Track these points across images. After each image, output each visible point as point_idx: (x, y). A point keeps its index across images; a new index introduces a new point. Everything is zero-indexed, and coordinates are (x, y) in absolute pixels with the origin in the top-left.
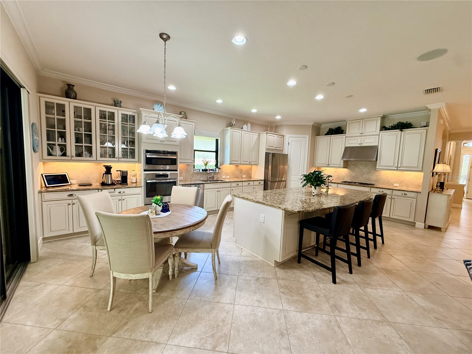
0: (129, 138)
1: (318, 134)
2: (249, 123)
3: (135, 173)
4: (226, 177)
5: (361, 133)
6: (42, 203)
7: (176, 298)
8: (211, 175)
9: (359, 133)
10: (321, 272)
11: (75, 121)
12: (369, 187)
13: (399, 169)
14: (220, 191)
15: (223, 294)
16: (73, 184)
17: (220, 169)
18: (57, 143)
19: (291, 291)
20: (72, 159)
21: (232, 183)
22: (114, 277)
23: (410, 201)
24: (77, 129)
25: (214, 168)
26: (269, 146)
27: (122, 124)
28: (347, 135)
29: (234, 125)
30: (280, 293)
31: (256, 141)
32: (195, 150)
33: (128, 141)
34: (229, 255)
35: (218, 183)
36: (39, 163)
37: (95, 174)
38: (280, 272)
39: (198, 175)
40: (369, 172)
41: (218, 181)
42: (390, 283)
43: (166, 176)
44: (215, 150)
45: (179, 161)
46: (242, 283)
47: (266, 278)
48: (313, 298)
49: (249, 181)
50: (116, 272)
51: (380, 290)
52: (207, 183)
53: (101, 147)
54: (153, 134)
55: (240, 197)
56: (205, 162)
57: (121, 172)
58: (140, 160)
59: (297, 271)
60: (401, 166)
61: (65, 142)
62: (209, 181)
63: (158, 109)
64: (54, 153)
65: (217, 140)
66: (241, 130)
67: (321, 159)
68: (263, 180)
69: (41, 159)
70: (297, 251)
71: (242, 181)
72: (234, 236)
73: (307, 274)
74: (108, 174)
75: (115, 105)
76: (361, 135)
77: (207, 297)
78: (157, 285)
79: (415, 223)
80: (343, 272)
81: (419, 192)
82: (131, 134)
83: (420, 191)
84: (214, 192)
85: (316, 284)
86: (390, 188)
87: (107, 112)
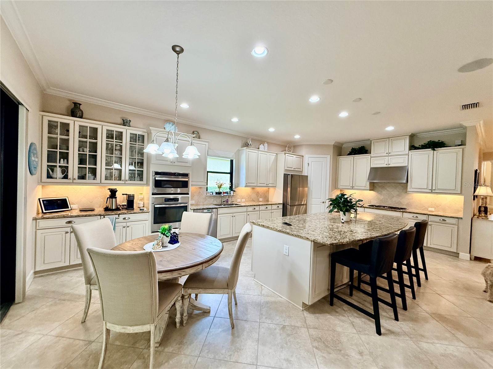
0: (138, 159)
1: (340, 154)
2: (266, 143)
3: (143, 197)
4: (241, 201)
5: (388, 152)
6: (36, 232)
7: (183, 354)
8: (225, 198)
9: (386, 153)
10: (360, 318)
11: (80, 141)
12: (401, 211)
13: (433, 191)
14: (235, 216)
15: (243, 349)
16: (74, 209)
17: (235, 192)
18: (58, 164)
19: (327, 346)
20: (74, 182)
21: (248, 207)
22: (108, 329)
23: (451, 228)
24: (81, 149)
25: (228, 190)
26: (288, 167)
27: (130, 144)
28: (372, 154)
29: (250, 145)
30: (313, 349)
31: (273, 161)
32: (208, 172)
33: (136, 162)
34: (247, 293)
35: (233, 207)
36: (37, 187)
37: (98, 198)
38: (311, 318)
39: (211, 198)
40: (399, 196)
41: (233, 204)
42: (448, 335)
43: (177, 200)
44: (229, 171)
45: (190, 184)
46: (264, 333)
47: (294, 326)
48: (356, 356)
49: (266, 205)
50: (110, 323)
51: (438, 345)
52: (221, 208)
53: (106, 169)
54: (162, 154)
55: (259, 225)
56: (218, 185)
57: (127, 196)
58: (148, 183)
59: (331, 317)
60: (436, 189)
61: (68, 163)
62: (222, 204)
63: (169, 127)
64: (54, 176)
65: (232, 161)
66: (257, 150)
67: (344, 180)
68: (281, 204)
69: (40, 182)
70: (328, 290)
71: (259, 205)
72: (252, 270)
73: (343, 321)
74: (113, 198)
75: (124, 124)
76: (387, 155)
77: (222, 354)
78: (161, 336)
79: (459, 253)
80: (387, 318)
81: (460, 218)
82: (139, 155)
83: (462, 217)
84: (228, 217)
85: (357, 335)
86: (426, 213)
87: (115, 131)
